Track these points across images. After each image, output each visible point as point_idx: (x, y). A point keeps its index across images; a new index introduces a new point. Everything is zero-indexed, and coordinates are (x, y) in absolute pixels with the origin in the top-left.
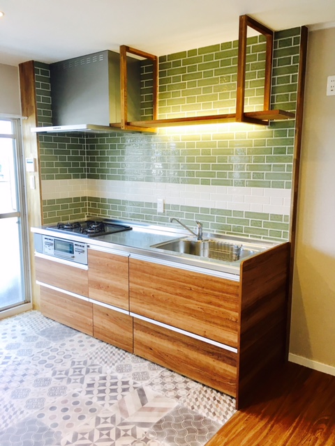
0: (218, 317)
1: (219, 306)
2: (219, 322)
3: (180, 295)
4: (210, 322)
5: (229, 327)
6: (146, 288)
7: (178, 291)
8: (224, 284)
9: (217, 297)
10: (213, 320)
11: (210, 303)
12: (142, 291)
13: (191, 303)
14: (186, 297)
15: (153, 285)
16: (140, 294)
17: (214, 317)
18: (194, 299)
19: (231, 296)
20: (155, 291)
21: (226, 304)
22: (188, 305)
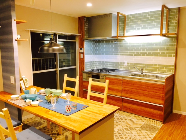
0: (156, 96)
1: (157, 93)
2: (156, 97)
3: (142, 90)
4: (153, 98)
5: (160, 99)
6: (129, 89)
7: (141, 89)
8: (158, 85)
9: (156, 90)
10: (154, 97)
11: (153, 92)
12: (127, 90)
13: (146, 92)
14: (144, 91)
15: (132, 87)
16: (126, 91)
17: (154, 96)
18: (147, 91)
19: (161, 89)
20: (132, 89)
21: (159, 92)
22: (145, 93)
